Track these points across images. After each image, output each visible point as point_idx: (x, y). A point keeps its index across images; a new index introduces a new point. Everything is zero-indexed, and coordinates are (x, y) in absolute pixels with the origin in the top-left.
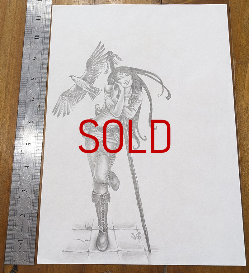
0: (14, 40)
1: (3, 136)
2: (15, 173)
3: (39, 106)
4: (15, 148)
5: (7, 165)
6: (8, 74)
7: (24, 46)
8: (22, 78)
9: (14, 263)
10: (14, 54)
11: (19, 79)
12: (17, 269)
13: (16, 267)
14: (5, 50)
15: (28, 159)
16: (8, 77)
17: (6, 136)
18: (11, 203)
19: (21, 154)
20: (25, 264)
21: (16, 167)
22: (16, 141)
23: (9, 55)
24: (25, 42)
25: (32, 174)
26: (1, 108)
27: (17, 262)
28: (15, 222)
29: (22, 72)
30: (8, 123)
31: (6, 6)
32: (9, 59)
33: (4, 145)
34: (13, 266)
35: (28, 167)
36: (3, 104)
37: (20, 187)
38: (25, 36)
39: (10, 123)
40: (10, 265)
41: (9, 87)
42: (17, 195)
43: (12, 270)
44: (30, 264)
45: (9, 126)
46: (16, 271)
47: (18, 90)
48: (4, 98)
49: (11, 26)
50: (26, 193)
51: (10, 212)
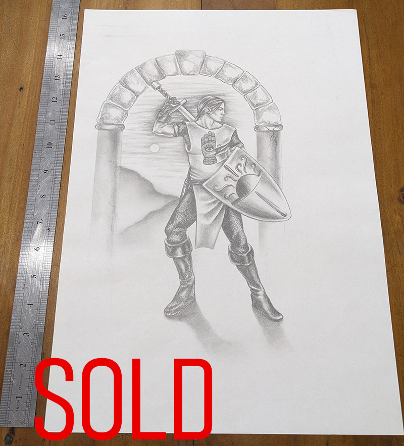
0: (22, 149)
1: (4, 267)
2: (15, 312)
3: (49, 229)
4: (17, 281)
5: (7, 303)
6: (13, 191)
7: (33, 156)
8: (29, 195)
9: (9, 426)
10: (21, 166)
11: (26, 196)
12: (13, 433)
13: (12, 430)
14: (11, 161)
15: (32, 295)
16: (13, 194)
17: (7, 266)
18: (9, 349)
19: (24, 288)
20: (22, 426)
21: (17, 305)
22: (19, 272)
23: (15, 167)
24: (34, 152)
25: (35, 314)
26: (3, 232)
27: (14, 425)
28: (13, 373)
29: (30, 188)
30: (10, 250)
31: (15, 108)
32: (16, 172)
33: (5, 278)
34: (9, 429)
35: (31, 304)
36: (5, 228)
37: (20, 330)
38: (36, 144)
39: (13, 251)
40: (5, 427)
41: (13, 206)
42: (17, 339)
43: (8, 435)
44: (30, 426)
45: (11, 254)
46: (12, 436)
47: (23, 209)
48: (7, 220)
49: (19, 131)
50: (27, 337)
51: (8, 361)
